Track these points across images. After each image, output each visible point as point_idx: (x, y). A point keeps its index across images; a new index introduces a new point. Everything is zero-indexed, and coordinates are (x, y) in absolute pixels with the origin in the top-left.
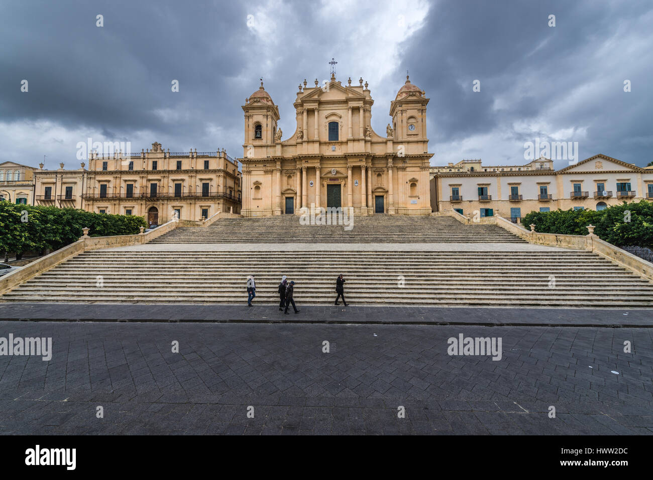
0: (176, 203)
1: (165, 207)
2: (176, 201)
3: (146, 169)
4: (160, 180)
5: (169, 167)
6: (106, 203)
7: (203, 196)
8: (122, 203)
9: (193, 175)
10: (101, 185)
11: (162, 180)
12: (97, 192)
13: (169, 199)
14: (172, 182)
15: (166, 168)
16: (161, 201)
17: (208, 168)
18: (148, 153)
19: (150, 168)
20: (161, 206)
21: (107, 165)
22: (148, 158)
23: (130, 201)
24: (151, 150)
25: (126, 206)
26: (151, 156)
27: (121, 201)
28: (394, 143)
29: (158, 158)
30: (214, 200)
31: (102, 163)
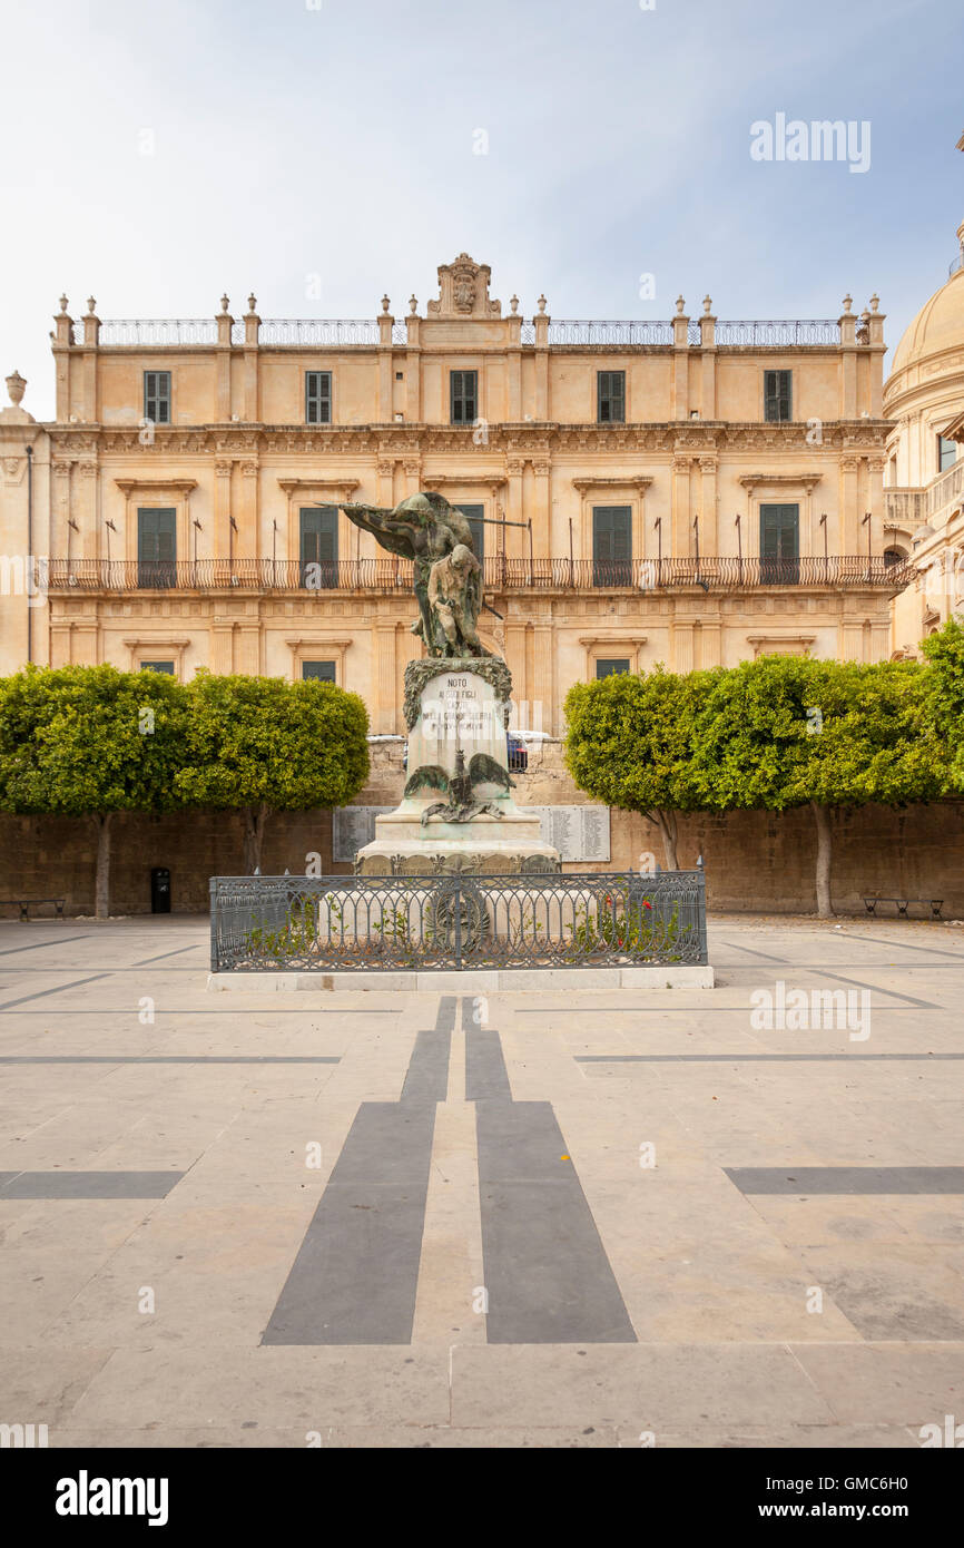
0: (604, 622)
1: (541, 641)
2: (603, 608)
3: (413, 419)
4: (502, 485)
5: (549, 409)
6: (177, 623)
7: (767, 579)
8: (273, 619)
9: (702, 455)
10: (142, 512)
11: (515, 483)
12: (122, 549)
13: (564, 596)
14: (576, 496)
15: (533, 414)
16: (514, 608)
17: (785, 413)
18: (422, 321)
19: (438, 412)
20: (517, 640)
21: (165, 390)
22: (422, 354)
23: (328, 610)
24: (432, 305)
25: (306, 636)
26: (438, 339)
27: (268, 611)
29: (486, 354)
30: (832, 606)
31: (140, 379)
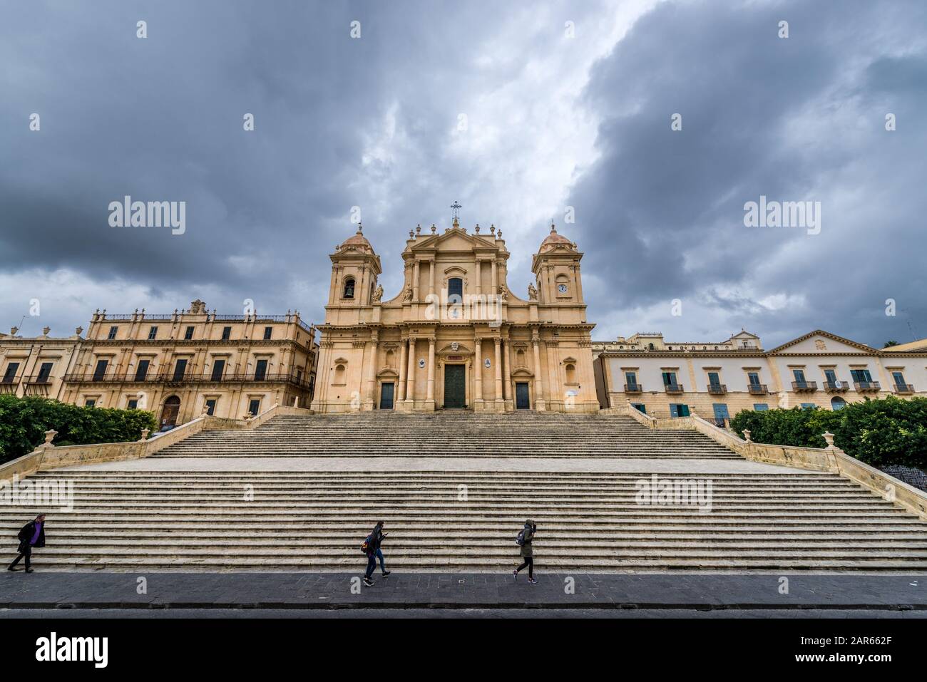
28: (539, 308)
